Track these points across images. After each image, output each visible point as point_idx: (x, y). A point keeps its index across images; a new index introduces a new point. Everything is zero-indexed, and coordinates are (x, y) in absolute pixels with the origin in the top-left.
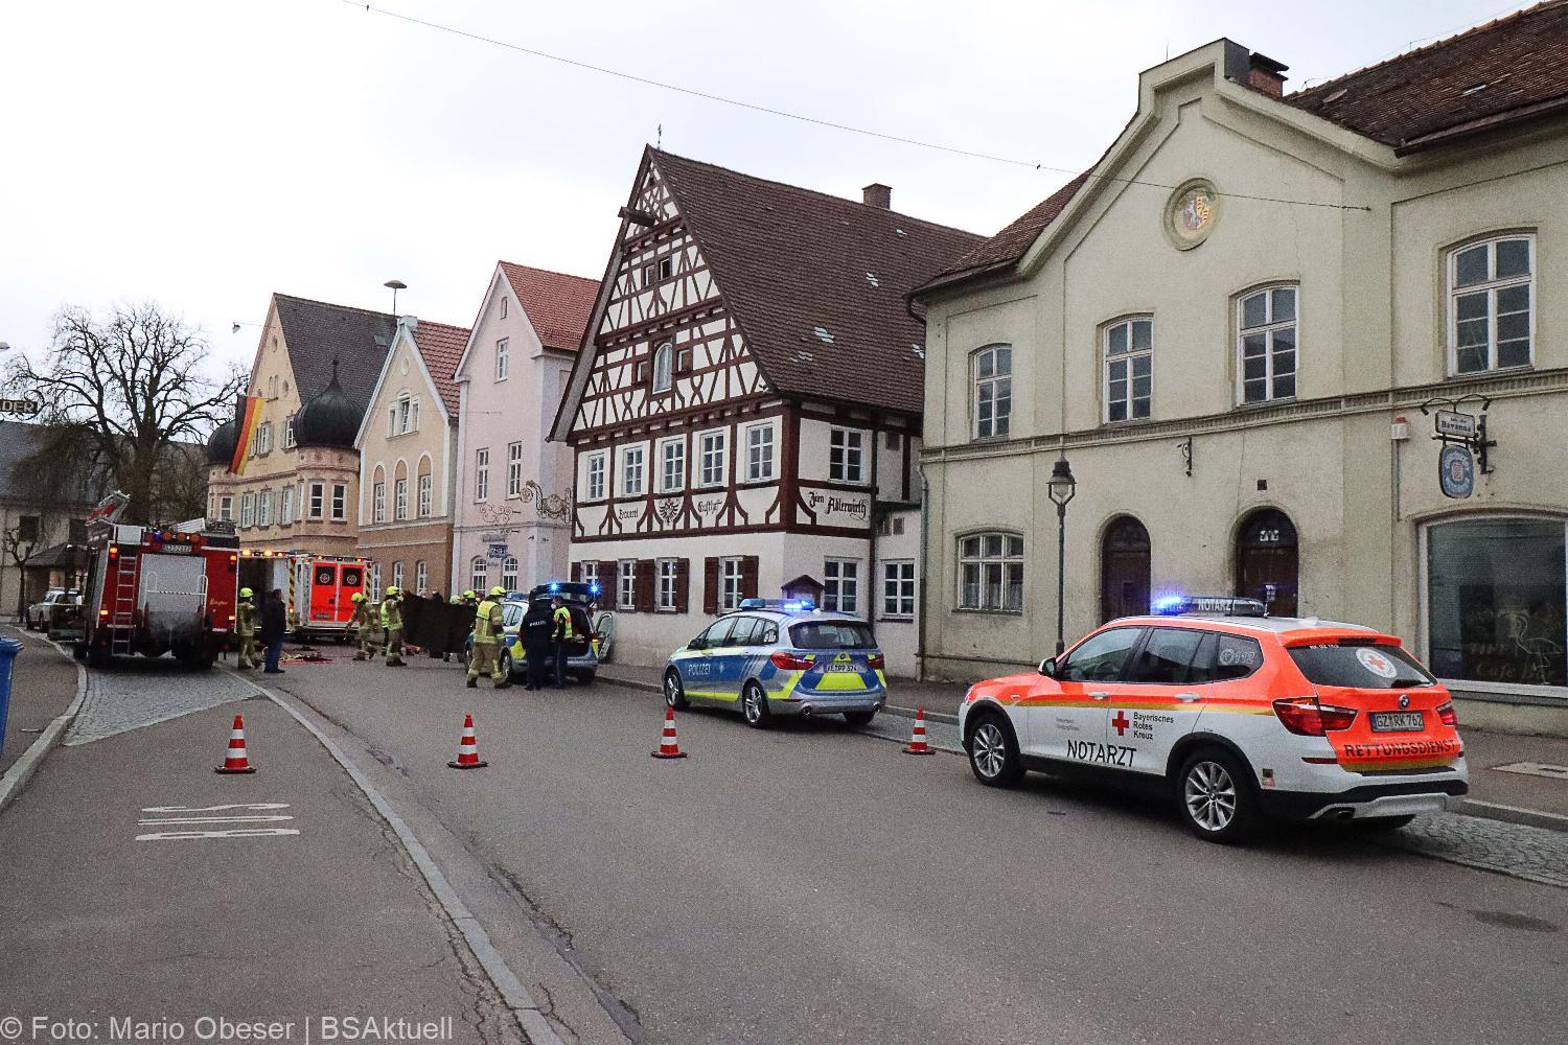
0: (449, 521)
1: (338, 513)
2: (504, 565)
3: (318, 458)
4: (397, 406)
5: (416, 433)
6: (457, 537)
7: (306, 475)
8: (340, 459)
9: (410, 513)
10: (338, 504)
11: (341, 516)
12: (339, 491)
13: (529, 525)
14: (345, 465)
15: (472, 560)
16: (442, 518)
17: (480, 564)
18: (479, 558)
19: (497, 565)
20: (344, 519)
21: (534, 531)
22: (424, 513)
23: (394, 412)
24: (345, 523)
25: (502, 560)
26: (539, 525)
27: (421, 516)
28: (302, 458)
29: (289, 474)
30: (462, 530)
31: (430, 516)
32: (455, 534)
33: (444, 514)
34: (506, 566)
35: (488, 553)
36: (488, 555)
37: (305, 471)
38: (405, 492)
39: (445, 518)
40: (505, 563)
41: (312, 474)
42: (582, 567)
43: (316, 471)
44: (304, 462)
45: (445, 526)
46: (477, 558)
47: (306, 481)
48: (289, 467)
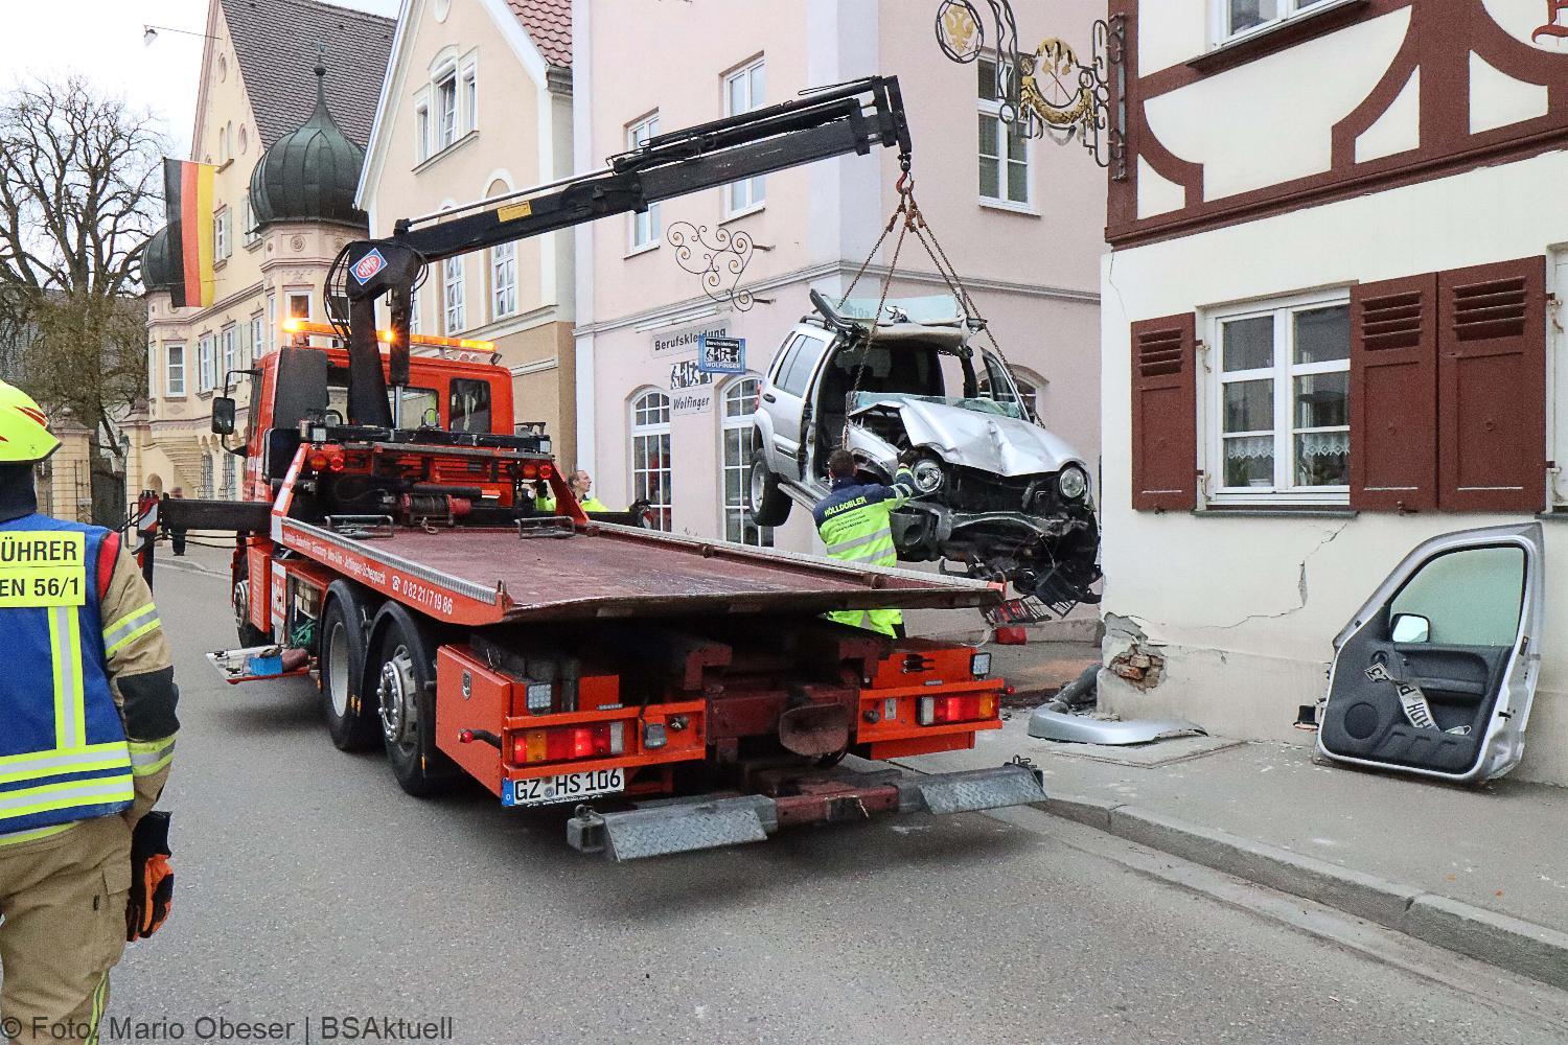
0: (559, 316)
2: (724, 400)
3: (298, 246)
4: (431, 97)
5: (473, 135)
6: (584, 348)
7: (279, 278)
8: (337, 247)
9: (473, 312)
13: (805, 277)
15: (629, 398)
16: (548, 309)
17: (653, 405)
18: (645, 393)
19: (700, 403)
22: (501, 312)
23: (425, 113)
25: (719, 387)
26: (843, 272)
27: (496, 317)
28: (270, 249)
29: (257, 290)
30: (596, 331)
31: (516, 313)
32: (579, 342)
33: (548, 299)
34: (729, 403)
35: (673, 376)
36: (676, 380)
37: (274, 271)
38: (459, 274)
39: (552, 309)
40: (726, 395)
41: (289, 277)
42: (1197, 339)
43: (294, 270)
44: (273, 255)
45: (555, 326)
46: (643, 392)
47: (278, 289)
48: (256, 277)
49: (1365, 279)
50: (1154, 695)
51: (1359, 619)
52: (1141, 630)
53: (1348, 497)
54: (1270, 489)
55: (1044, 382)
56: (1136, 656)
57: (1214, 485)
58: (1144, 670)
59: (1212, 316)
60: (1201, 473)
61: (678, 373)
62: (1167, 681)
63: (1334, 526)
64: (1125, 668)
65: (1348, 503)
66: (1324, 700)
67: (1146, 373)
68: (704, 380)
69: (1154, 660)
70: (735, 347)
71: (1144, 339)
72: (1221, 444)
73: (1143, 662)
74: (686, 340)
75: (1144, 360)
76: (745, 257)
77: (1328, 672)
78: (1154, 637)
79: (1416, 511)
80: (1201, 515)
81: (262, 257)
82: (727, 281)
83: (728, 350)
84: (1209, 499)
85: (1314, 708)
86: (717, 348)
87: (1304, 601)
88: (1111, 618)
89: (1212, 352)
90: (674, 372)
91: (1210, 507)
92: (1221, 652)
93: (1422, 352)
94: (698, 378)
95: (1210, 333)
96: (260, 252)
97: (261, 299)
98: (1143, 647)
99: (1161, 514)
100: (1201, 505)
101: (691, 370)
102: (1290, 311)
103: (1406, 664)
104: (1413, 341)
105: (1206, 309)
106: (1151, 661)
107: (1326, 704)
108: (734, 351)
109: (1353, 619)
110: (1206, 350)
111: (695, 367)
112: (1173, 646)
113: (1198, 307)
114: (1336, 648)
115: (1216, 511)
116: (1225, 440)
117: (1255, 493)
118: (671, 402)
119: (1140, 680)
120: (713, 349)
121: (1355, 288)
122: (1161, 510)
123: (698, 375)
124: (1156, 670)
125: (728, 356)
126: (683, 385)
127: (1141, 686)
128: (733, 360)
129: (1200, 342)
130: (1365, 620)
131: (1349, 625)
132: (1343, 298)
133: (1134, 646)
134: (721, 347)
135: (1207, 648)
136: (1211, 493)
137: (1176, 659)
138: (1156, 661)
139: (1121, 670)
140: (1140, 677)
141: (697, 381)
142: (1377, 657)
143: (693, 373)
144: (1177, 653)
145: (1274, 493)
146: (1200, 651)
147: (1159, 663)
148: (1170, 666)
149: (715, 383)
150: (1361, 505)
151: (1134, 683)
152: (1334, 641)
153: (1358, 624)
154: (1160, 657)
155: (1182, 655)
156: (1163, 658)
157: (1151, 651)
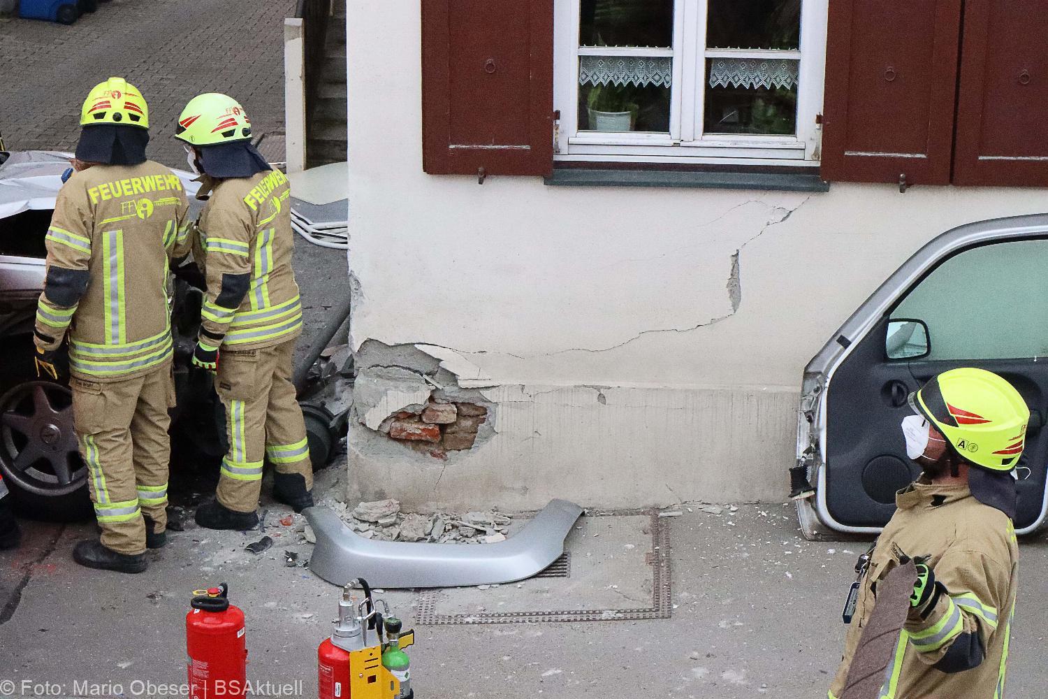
51: (844, 335)
52: (441, 364)
54: (665, 138)
56: (435, 407)
58: (443, 427)
60: (557, 115)
62: (495, 438)
63: (791, 201)
64: (413, 428)
69: (464, 409)
73: (447, 415)
78: (468, 375)
84: (558, 153)
87: (735, 306)
88: (371, 349)
92: (598, 388)
98: (448, 391)
106: (460, 410)
109: (834, 336)
112: (511, 386)
116: (581, 58)
124: (467, 423)
127: (441, 451)
130: (857, 336)
131: (829, 346)
133: (432, 393)
135: (571, 383)
136: (559, 143)
137: (516, 405)
138: (472, 412)
139: (402, 430)
140: (439, 437)
142: (892, 389)
144: (517, 396)
145: (673, 145)
146: (560, 390)
147: (480, 414)
148: (502, 419)
151: (422, 446)
152: (806, 368)
153: (844, 342)
154: (479, 404)
155: (526, 398)
156: (486, 405)
157: (463, 397)
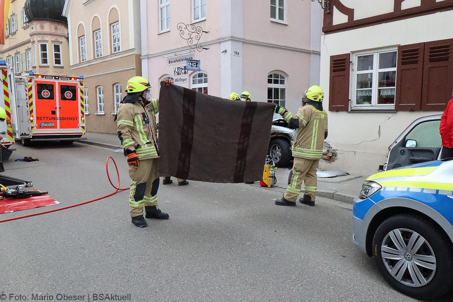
0: (136, 52)
1: (58, 62)
2: (192, 79)
3: (42, 27)
6: (144, 63)
7: (36, 38)
8: (56, 28)
9: (105, 51)
10: (57, 56)
11: (60, 63)
12: (57, 48)
13: (219, 41)
14: (59, 32)
15: (160, 78)
16: (132, 50)
19: (185, 80)
20: (62, 65)
21: (228, 46)
22: (115, 50)
24: (62, 67)
25: (190, 75)
26: (232, 40)
27: (113, 52)
28: (33, 29)
29: (29, 42)
30: (148, 57)
31: (121, 51)
32: (142, 61)
33: (132, 46)
34: (193, 80)
35: (175, 72)
36: (176, 73)
37: (35, 36)
38: (100, 38)
39: (133, 50)
40: (192, 78)
41: (39, 38)
42: (350, 61)
43: (41, 36)
44: (34, 31)
45: (134, 56)
46: (164, 76)
47: (36, 42)
48: (27, 37)
49: (402, 44)
50: (333, 164)
51: (396, 141)
52: (330, 145)
53: (394, 107)
54: (370, 105)
55: (287, 75)
56: (328, 153)
57: (353, 104)
58: (330, 157)
59: (355, 54)
60: (350, 100)
61: (176, 70)
62: (338, 160)
63: (389, 115)
64: (325, 157)
65: (394, 109)
66: (386, 164)
67: (334, 71)
68: (185, 73)
70: (197, 63)
71: (334, 61)
72: (356, 92)
73: (330, 155)
74: (179, 61)
75: (334, 67)
76: (200, 34)
77: (387, 156)
78: (334, 148)
79: (414, 111)
80: (349, 112)
81: (29, 31)
82: (195, 42)
83: (195, 64)
84: (352, 108)
85: (383, 166)
86: (192, 63)
87: (379, 136)
89: (354, 64)
90: (175, 70)
91: (352, 110)
92: (354, 151)
93: (419, 66)
94: (183, 72)
95: (354, 59)
96: (29, 29)
97: (30, 45)
98: (331, 150)
99: (337, 112)
100: (349, 110)
101: (181, 70)
102: (379, 53)
103: (411, 153)
104: (416, 62)
105: (353, 52)
106: (333, 154)
107: (386, 165)
108: (197, 64)
109: (394, 141)
110: (353, 64)
111: (182, 69)
112: (340, 150)
113: (351, 52)
114: (389, 149)
115: (353, 111)
116: (357, 91)
117: (366, 106)
118: (174, 80)
119: (328, 160)
120: (190, 63)
121: (400, 47)
122: (337, 111)
123: (183, 71)
124: (334, 157)
125: (195, 65)
126: (178, 74)
127: (329, 162)
128: (197, 67)
129: (351, 62)
130: (398, 141)
131: (393, 143)
132: (396, 50)
133: (328, 150)
134: (193, 63)
135: (350, 150)
136: (352, 106)
137: (341, 154)
138: (334, 155)
139: (324, 157)
140: (329, 159)
141: (183, 73)
142: (402, 151)
143: (182, 71)
144: (341, 152)
145: (372, 106)
146: (348, 151)
147: (335, 155)
148: (339, 156)
149: (189, 74)
150: (398, 109)
151: (327, 161)
152: (389, 148)
153: (396, 142)
154: (335, 153)
155: (343, 153)
156: (337, 153)
157: (333, 152)
